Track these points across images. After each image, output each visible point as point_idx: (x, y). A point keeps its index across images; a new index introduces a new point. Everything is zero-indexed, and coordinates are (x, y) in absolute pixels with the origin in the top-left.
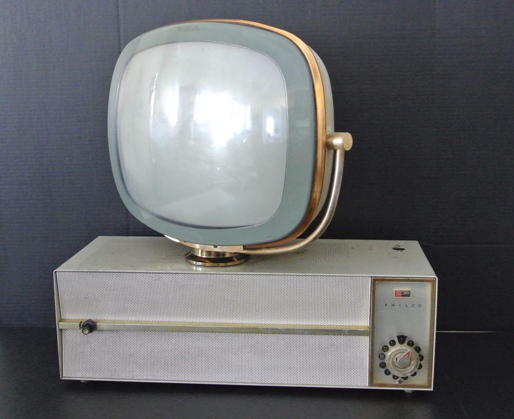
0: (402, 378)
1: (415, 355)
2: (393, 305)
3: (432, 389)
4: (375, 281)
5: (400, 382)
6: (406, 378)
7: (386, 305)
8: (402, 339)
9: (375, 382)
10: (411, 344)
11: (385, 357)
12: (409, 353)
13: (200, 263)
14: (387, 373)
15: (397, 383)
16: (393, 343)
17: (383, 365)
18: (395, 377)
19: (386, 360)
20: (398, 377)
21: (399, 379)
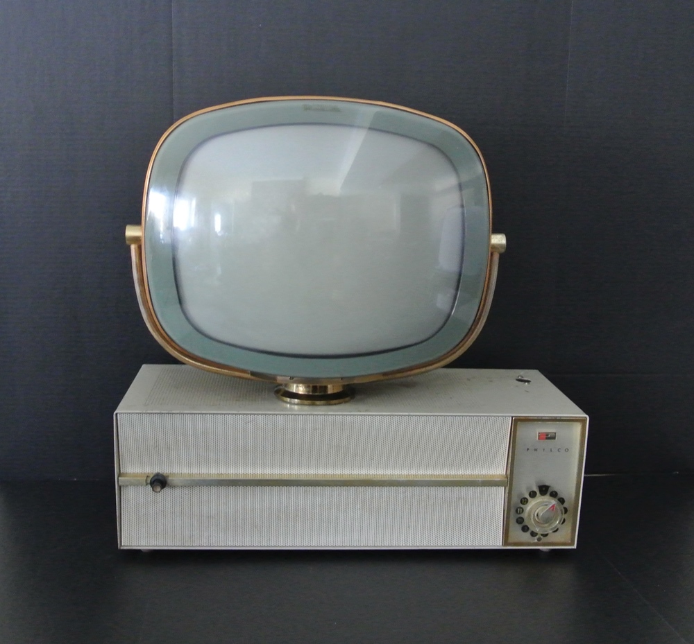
0: (542, 535)
1: (559, 507)
2: (536, 450)
3: (575, 547)
4: (517, 421)
5: (539, 539)
6: (545, 535)
7: (528, 449)
8: (544, 489)
9: (510, 540)
10: (554, 494)
11: (523, 511)
12: (553, 506)
13: (296, 400)
14: (525, 529)
15: (536, 541)
16: (533, 494)
17: (520, 521)
18: (533, 534)
19: (525, 515)
20: (536, 534)
21: (537, 537)
